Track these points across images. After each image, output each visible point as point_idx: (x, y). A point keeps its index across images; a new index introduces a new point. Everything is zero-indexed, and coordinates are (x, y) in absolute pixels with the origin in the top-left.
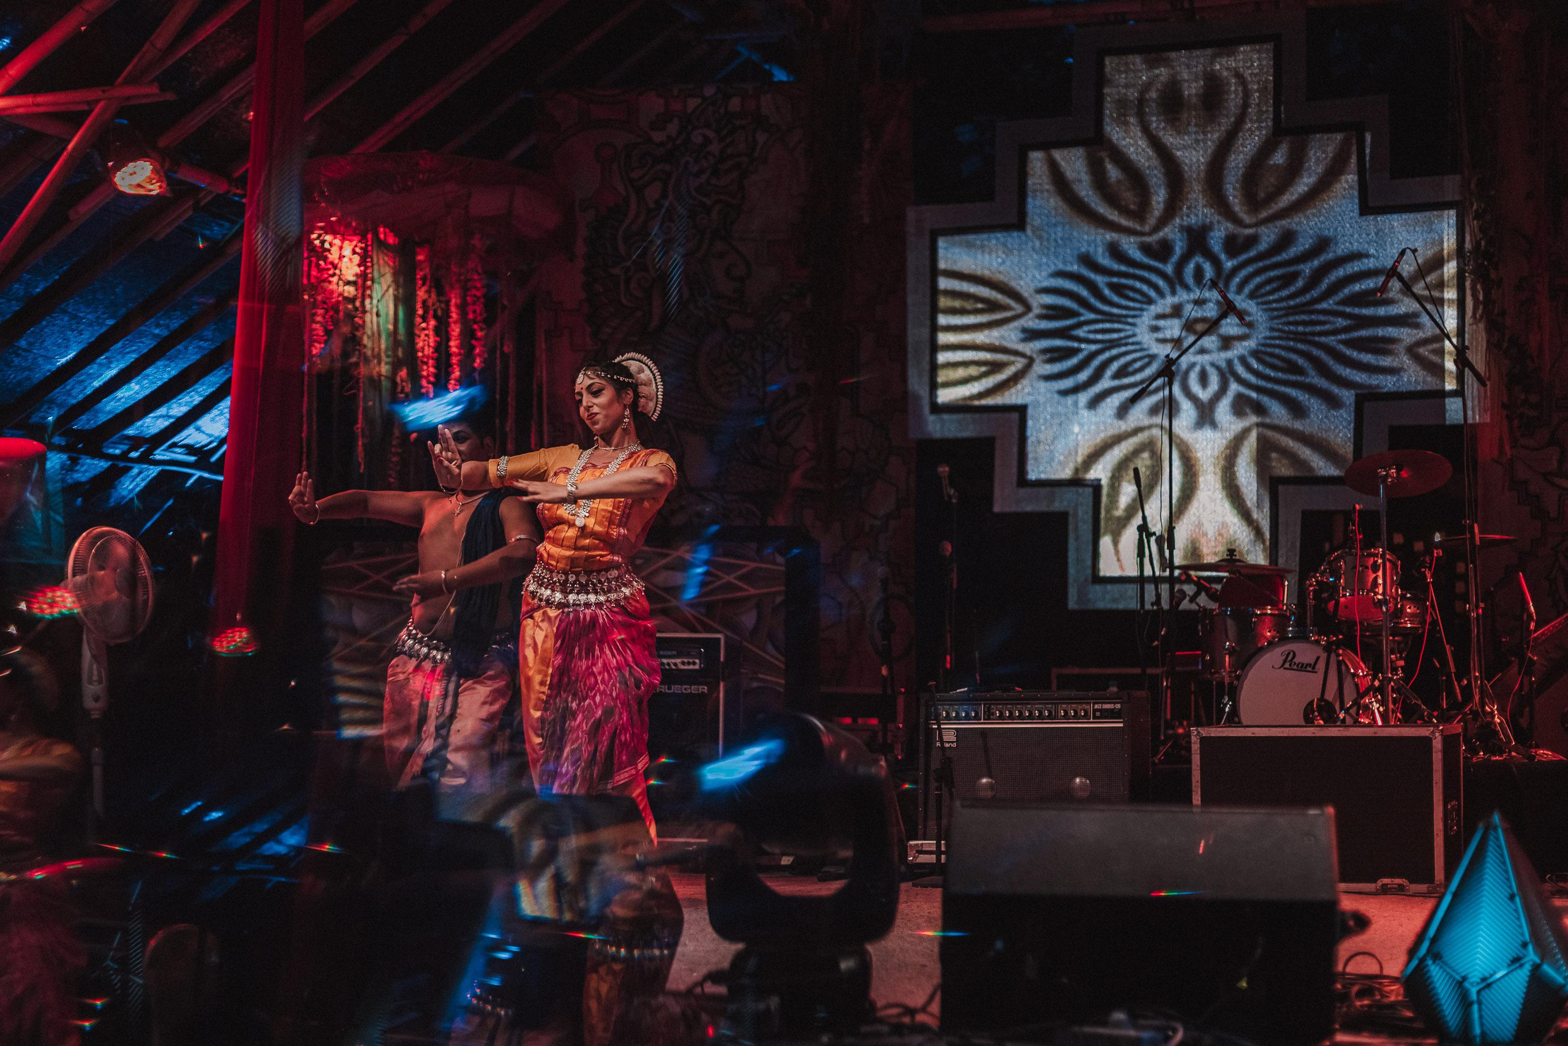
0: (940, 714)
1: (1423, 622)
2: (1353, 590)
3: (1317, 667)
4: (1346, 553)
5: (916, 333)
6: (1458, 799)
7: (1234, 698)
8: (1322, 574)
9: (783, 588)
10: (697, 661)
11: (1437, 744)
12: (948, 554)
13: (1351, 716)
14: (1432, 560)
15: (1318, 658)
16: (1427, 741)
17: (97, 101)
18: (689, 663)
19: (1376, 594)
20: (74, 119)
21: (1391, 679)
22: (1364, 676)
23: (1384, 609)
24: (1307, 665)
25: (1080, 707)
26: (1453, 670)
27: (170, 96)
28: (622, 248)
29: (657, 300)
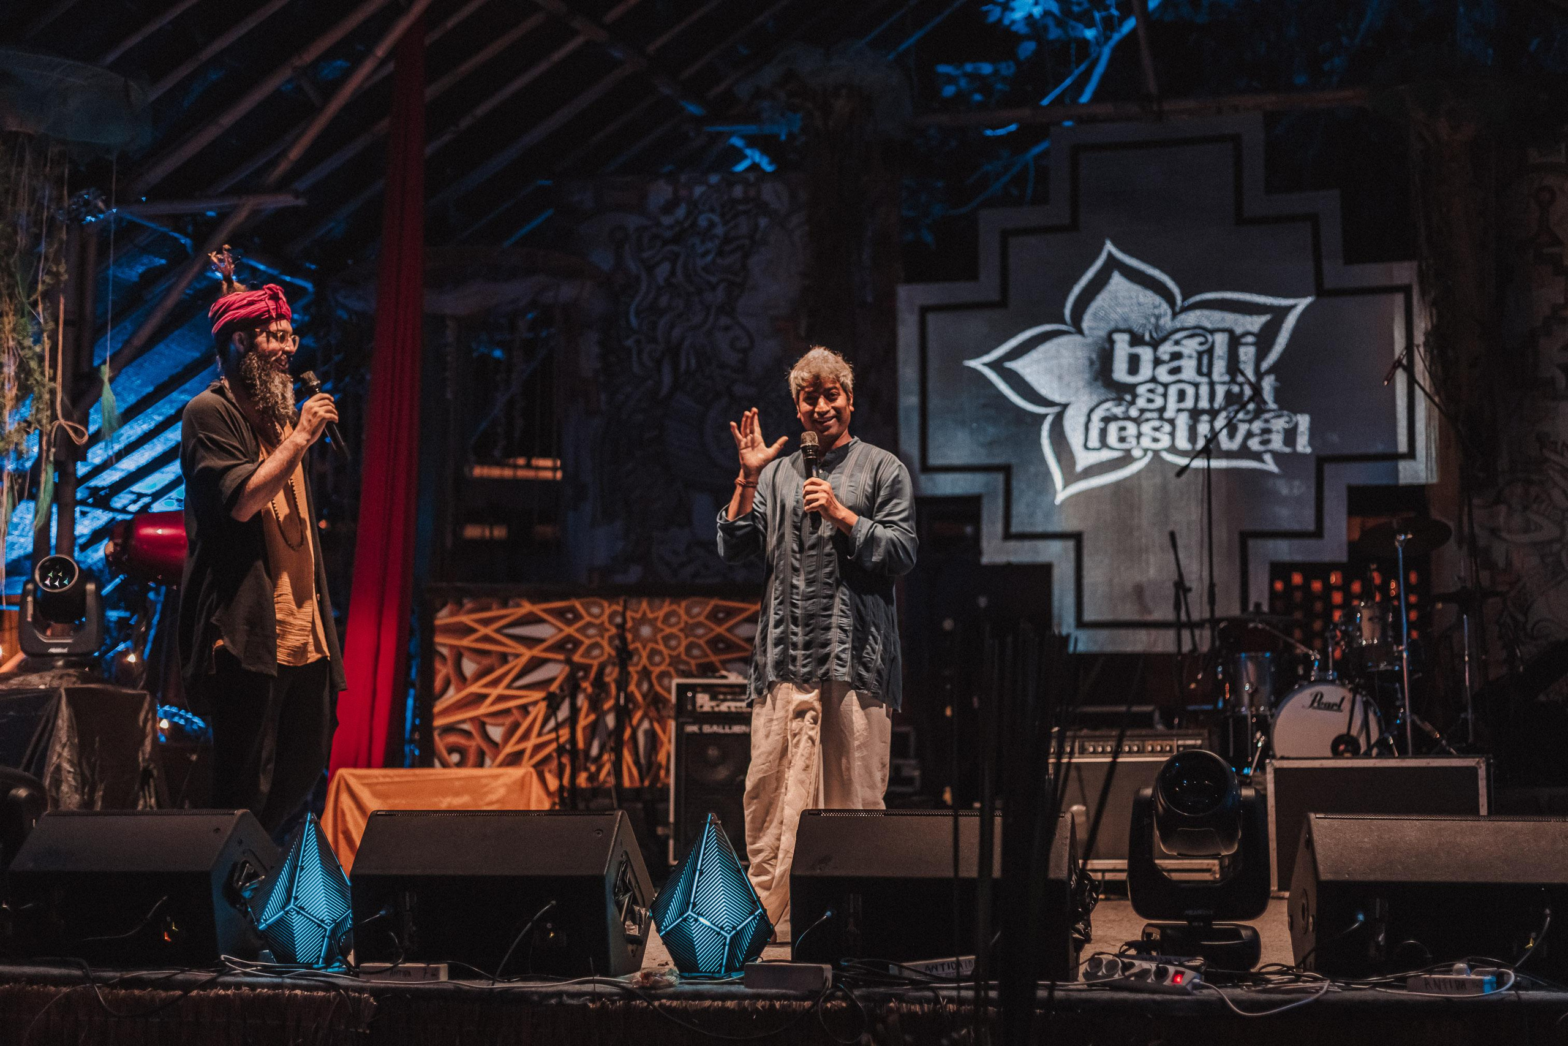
7: (1267, 734)
11: (1482, 772)
15: (1343, 699)
16: (1472, 771)
24: (1334, 704)
25: (1165, 743)
28: (634, 322)
29: (667, 369)
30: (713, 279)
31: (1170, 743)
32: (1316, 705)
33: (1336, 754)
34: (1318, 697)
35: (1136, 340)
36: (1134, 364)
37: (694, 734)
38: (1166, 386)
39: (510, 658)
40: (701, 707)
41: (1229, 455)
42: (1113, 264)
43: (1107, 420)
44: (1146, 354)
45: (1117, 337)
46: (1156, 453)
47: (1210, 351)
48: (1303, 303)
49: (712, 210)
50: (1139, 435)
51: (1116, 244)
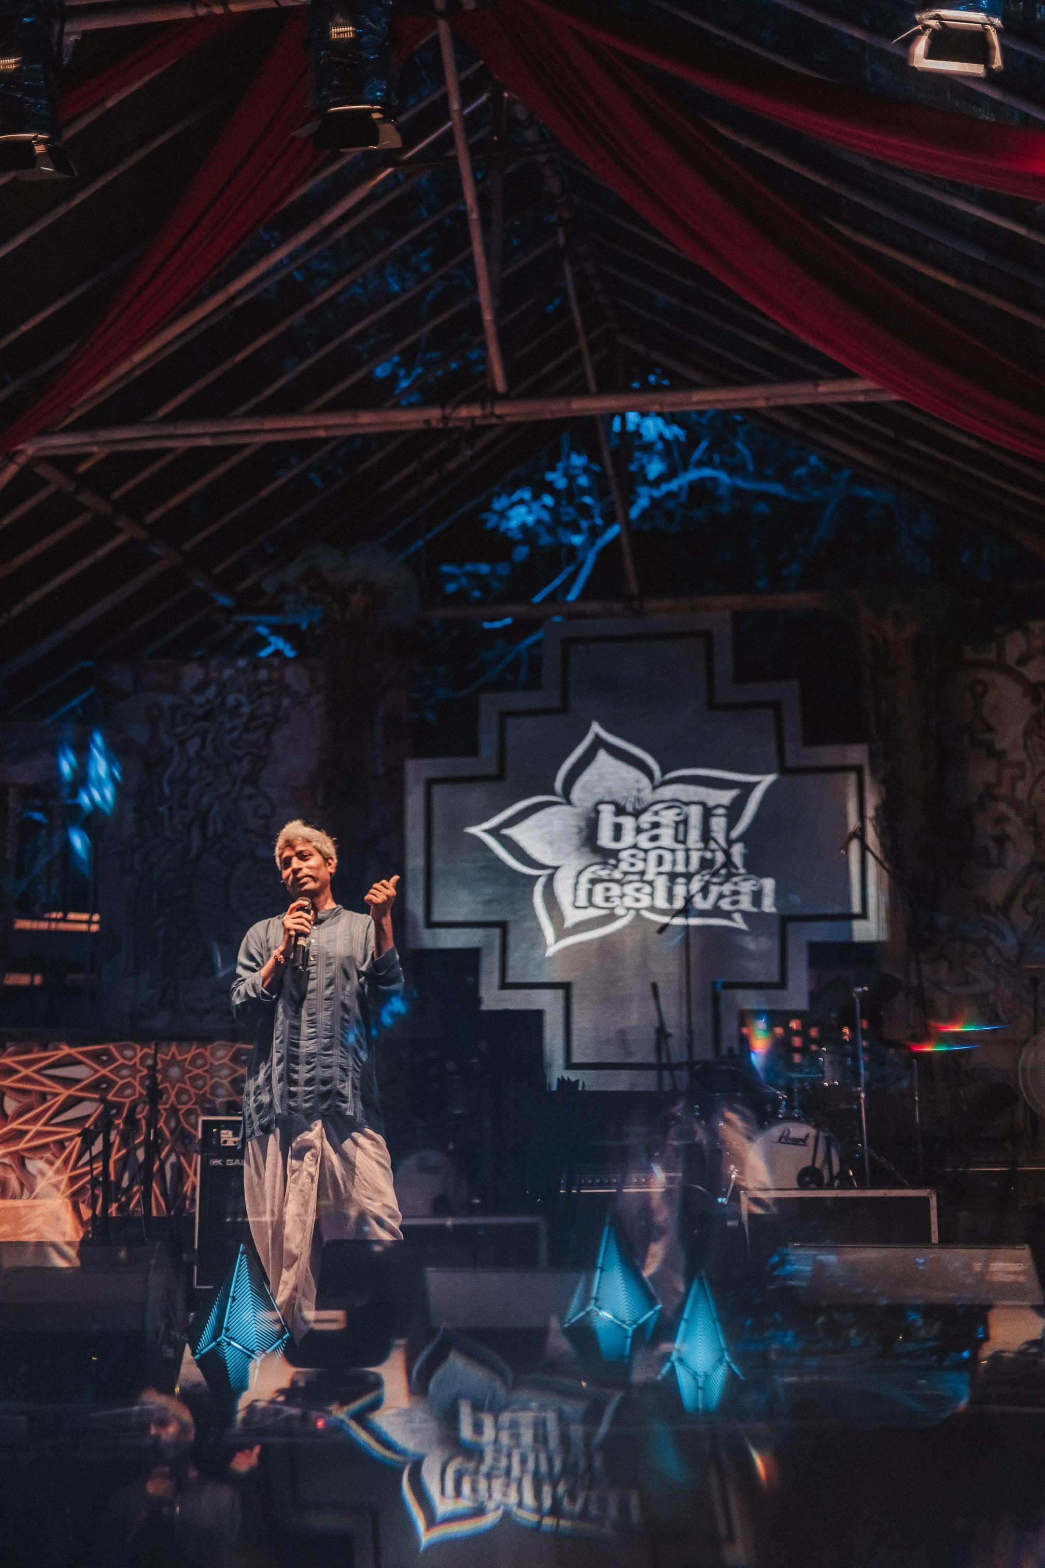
3: (808, 1141)
11: (934, 1202)
15: (808, 1135)
16: (926, 1198)
24: (800, 1140)
28: (167, 790)
29: (196, 834)
30: (240, 753)
32: (783, 1140)
33: (802, 1185)
34: (786, 1133)
35: (620, 811)
36: (618, 831)
37: (217, 1167)
38: (646, 851)
39: (49, 1097)
40: (225, 1142)
41: (703, 914)
42: (598, 743)
43: (593, 882)
44: (628, 823)
45: (602, 807)
46: (637, 910)
47: (685, 822)
48: (767, 780)
49: (239, 691)
50: (622, 896)
51: (603, 725)
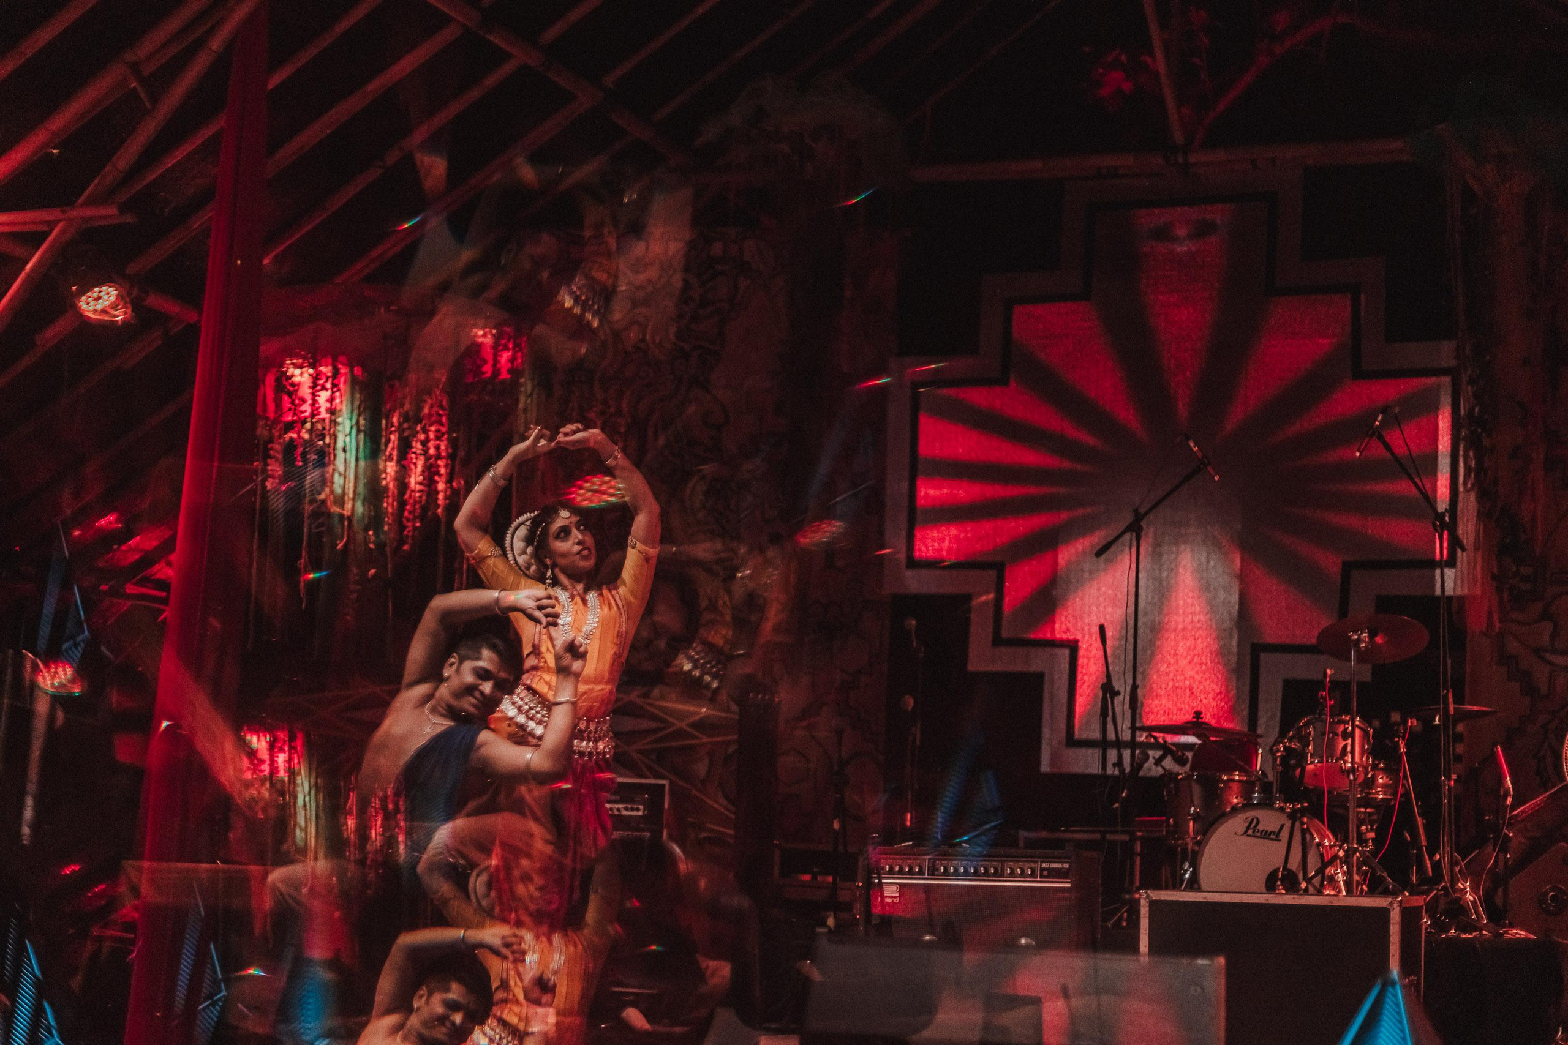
0: (883, 868)
1: (1395, 793)
2: (1321, 757)
3: (1281, 835)
4: (1316, 719)
5: (896, 487)
6: (1418, 974)
7: (1195, 865)
8: (1290, 740)
9: (736, 737)
10: (641, 807)
11: (1395, 915)
12: (910, 708)
13: (1314, 887)
14: (1404, 733)
15: (1282, 826)
16: (1384, 913)
17: (56, 222)
18: (632, 809)
19: (1345, 762)
20: (34, 239)
21: (1356, 850)
22: (1331, 847)
23: (1352, 777)
24: (1271, 832)
25: (1027, 865)
26: (1424, 843)
27: (129, 218)
31: (1033, 865)
32: (1250, 832)
33: (1271, 888)
34: (1252, 826)
